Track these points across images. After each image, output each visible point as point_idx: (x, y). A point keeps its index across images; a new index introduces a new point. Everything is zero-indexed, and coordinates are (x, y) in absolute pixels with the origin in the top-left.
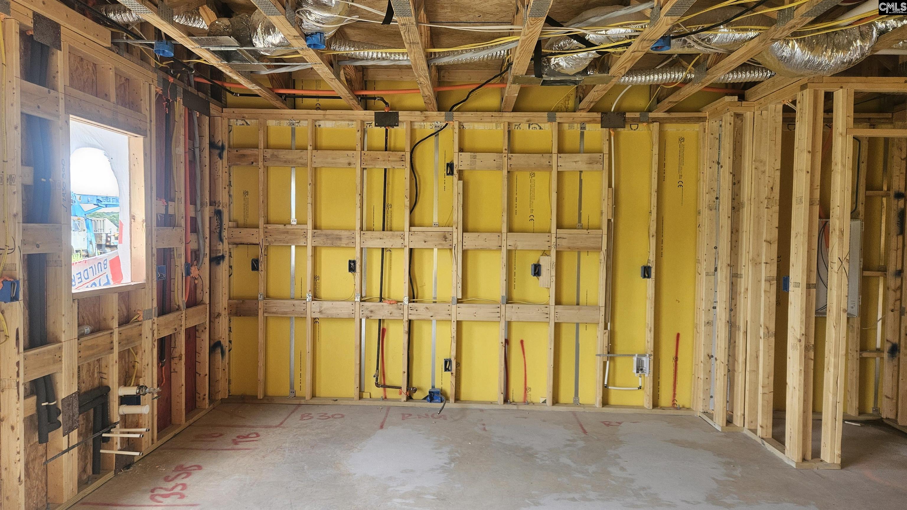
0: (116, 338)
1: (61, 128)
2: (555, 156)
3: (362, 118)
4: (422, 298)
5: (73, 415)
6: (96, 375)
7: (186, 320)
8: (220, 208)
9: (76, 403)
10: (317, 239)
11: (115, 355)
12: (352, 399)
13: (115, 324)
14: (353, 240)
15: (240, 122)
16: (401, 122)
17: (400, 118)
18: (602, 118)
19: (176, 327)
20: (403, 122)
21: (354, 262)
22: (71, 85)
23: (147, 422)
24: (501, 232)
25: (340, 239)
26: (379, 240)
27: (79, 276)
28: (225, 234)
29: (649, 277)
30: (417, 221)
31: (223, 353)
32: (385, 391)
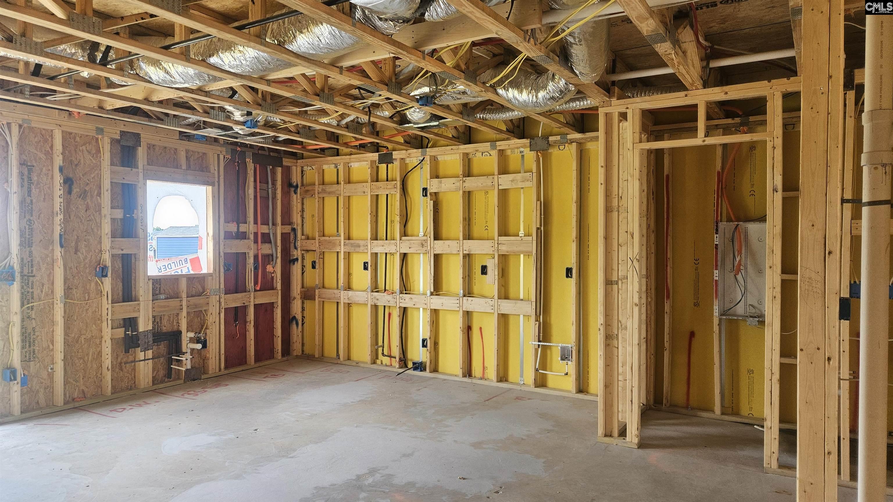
0: (184, 303)
1: (140, 188)
2: (496, 177)
3: (371, 159)
4: (414, 291)
5: (148, 342)
6: (175, 324)
7: (254, 298)
8: (295, 227)
9: (150, 336)
10: (346, 247)
11: (184, 313)
12: (366, 363)
13: (184, 295)
14: (366, 248)
15: (309, 168)
16: (395, 159)
17: (394, 157)
18: (530, 142)
19: (244, 302)
20: (396, 159)
21: (367, 263)
22: (149, 164)
23: (214, 356)
24: (459, 240)
25: (359, 246)
26: (381, 247)
27: (164, 267)
28: (299, 244)
29: (571, 277)
30: (409, 232)
31: (297, 324)
32: (391, 360)
